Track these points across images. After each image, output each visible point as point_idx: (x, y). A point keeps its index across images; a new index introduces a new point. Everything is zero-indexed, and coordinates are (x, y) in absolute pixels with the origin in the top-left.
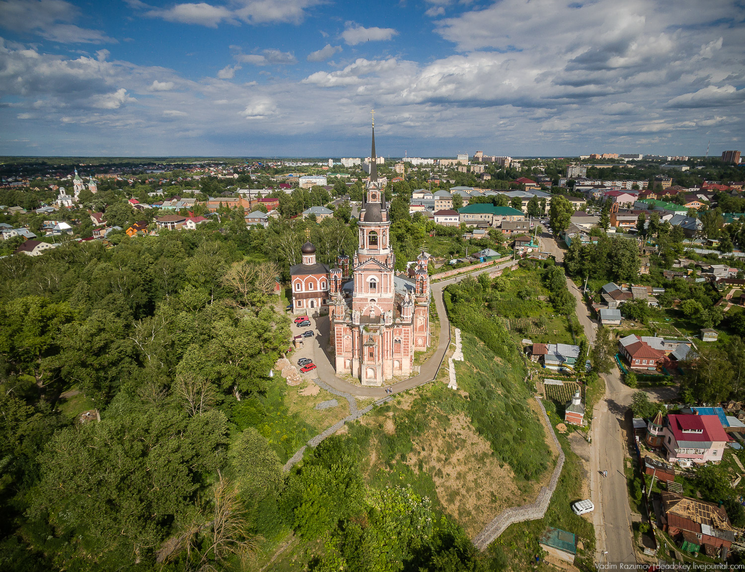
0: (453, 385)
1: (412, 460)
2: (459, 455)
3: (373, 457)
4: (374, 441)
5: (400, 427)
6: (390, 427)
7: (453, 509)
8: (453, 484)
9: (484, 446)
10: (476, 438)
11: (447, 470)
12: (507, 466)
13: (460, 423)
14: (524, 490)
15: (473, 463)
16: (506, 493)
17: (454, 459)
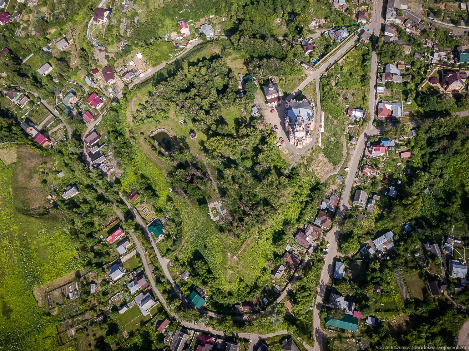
0: (320, 145)
1: (310, 169)
2: (321, 164)
3: (303, 170)
4: (302, 166)
5: (308, 162)
6: (305, 162)
7: (318, 176)
8: (319, 171)
9: (327, 160)
10: (325, 159)
11: (318, 168)
12: (331, 163)
13: (321, 156)
14: (334, 168)
15: (324, 165)
16: (330, 170)
17: (319, 166)
